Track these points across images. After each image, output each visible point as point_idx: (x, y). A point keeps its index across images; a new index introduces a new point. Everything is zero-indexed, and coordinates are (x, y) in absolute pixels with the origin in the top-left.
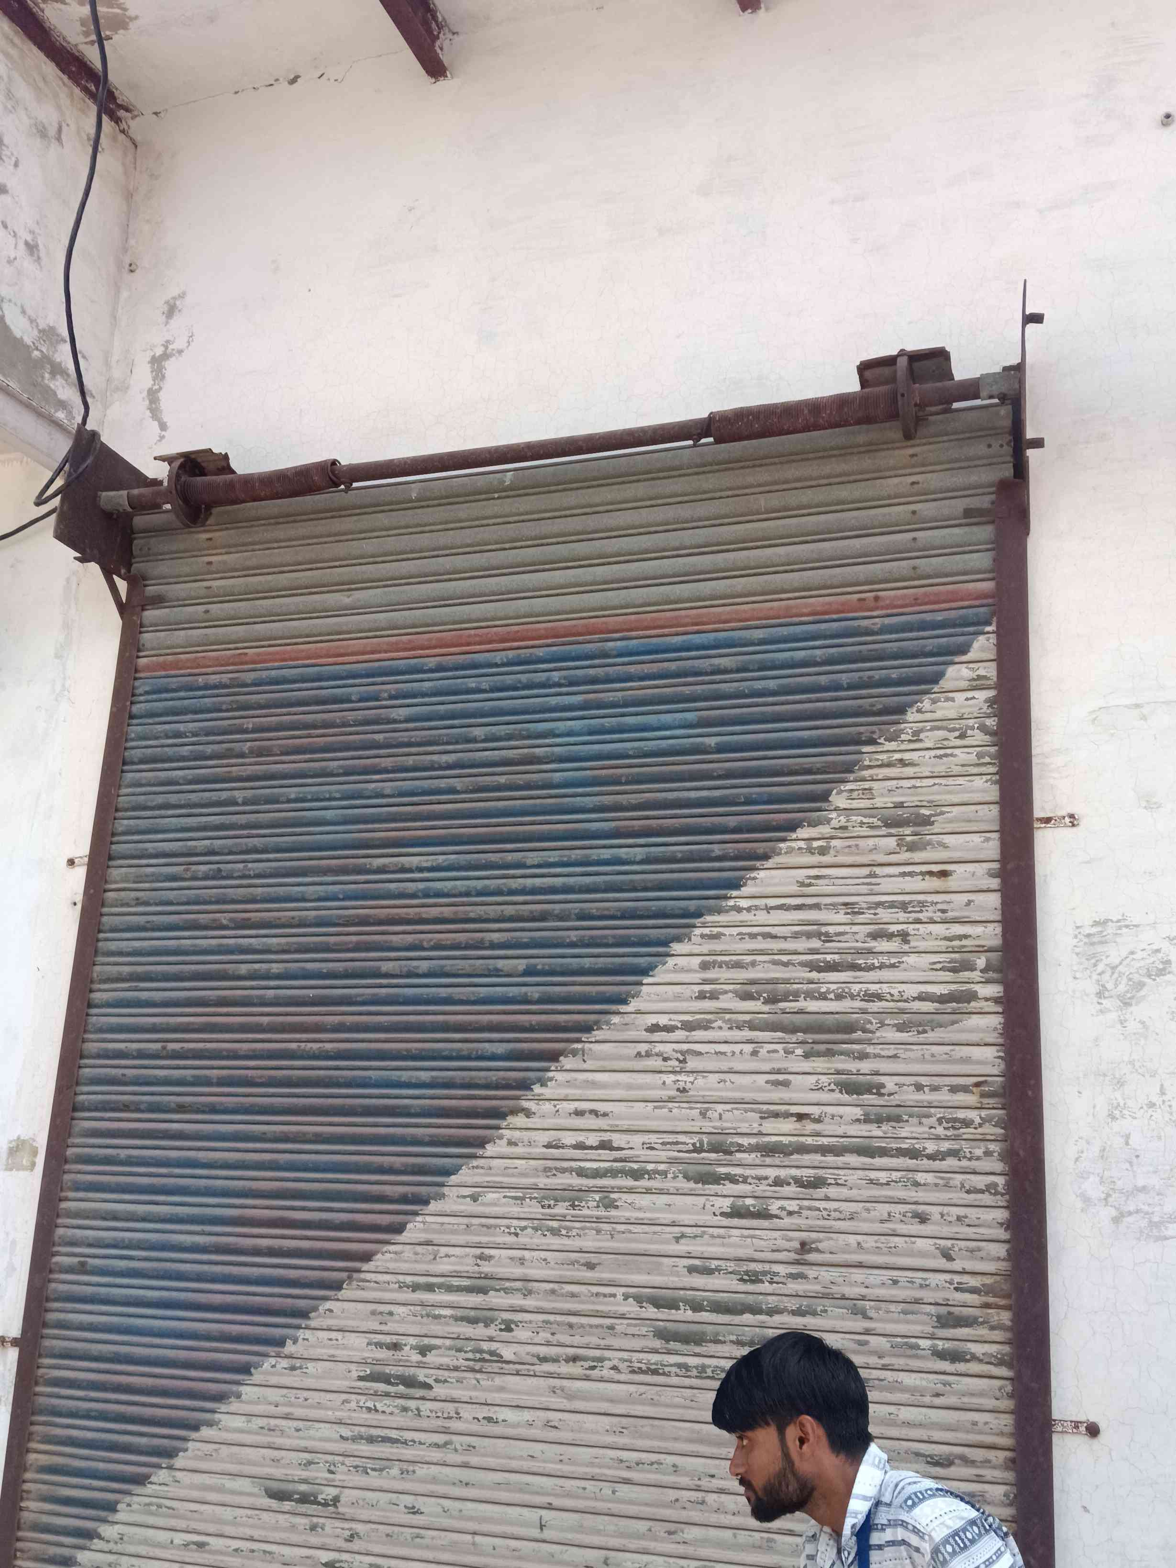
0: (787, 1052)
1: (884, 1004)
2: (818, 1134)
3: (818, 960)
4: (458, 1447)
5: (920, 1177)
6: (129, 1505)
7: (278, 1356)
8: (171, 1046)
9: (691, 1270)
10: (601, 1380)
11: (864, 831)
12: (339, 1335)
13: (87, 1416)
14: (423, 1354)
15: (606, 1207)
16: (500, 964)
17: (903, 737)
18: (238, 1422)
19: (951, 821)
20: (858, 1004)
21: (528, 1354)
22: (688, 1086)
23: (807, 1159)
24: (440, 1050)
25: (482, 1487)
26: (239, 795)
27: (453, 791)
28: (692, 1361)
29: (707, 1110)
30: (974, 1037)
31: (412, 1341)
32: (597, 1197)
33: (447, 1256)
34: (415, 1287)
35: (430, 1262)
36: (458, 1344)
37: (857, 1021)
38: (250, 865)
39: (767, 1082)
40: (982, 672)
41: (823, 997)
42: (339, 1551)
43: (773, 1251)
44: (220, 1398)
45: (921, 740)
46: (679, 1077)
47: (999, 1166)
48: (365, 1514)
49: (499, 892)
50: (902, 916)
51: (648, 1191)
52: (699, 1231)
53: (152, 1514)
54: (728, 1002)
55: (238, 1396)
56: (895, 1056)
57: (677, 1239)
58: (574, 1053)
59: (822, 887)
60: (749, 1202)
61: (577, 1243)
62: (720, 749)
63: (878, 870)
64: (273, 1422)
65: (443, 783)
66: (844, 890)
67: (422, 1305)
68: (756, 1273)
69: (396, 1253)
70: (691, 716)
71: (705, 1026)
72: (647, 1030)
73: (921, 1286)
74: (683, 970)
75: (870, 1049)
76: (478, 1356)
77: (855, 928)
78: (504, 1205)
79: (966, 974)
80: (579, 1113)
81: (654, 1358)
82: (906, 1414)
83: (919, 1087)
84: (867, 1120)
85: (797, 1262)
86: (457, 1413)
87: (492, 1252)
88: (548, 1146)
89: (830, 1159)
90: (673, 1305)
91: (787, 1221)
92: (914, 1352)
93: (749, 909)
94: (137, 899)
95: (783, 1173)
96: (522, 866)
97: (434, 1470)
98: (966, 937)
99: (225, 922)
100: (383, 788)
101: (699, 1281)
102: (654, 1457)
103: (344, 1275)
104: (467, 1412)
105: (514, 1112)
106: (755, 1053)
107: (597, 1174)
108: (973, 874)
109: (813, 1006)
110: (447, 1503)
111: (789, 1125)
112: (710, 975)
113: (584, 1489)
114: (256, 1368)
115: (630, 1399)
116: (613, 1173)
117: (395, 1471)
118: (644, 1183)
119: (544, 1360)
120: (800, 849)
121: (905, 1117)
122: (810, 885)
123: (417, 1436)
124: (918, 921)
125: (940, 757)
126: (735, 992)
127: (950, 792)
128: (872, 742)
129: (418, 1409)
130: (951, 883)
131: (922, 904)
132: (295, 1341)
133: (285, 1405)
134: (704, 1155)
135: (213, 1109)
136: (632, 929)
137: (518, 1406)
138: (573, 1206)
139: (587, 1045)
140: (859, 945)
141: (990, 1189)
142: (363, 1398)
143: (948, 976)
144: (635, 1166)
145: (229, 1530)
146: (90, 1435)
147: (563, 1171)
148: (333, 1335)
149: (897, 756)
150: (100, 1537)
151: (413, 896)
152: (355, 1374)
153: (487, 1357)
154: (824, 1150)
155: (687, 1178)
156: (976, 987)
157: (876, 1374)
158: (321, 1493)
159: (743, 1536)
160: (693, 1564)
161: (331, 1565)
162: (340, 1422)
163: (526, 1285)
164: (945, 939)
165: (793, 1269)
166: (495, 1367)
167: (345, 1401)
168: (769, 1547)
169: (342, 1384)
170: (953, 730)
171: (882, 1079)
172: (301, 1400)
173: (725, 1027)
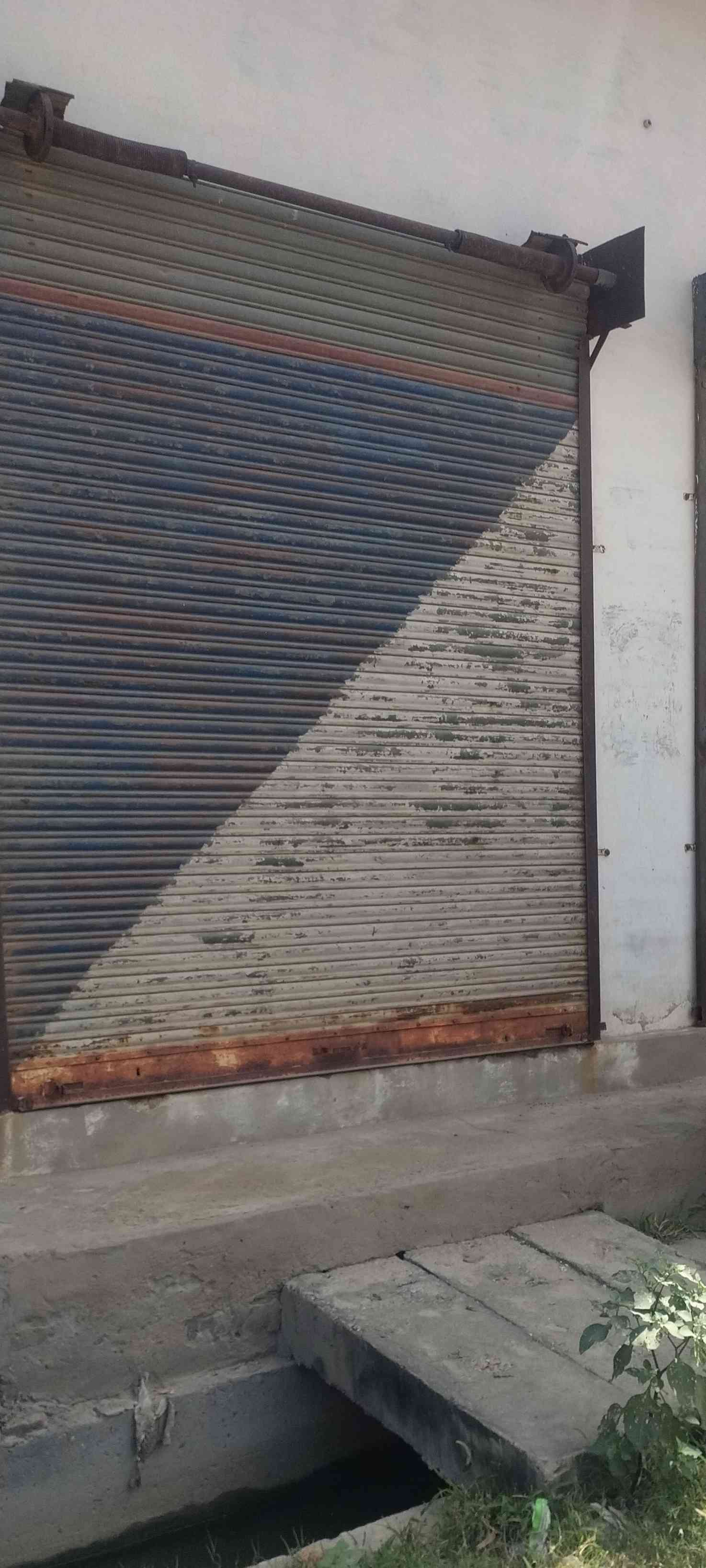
0: (485, 667)
1: (529, 642)
2: (501, 714)
3: (498, 615)
4: (325, 897)
5: (546, 736)
6: (99, 964)
7: (200, 855)
9: (443, 788)
10: (401, 851)
12: (240, 839)
13: (53, 910)
14: (295, 846)
15: (395, 754)
16: (319, 597)
17: (535, 484)
18: (177, 899)
19: (556, 541)
21: (359, 840)
22: (435, 684)
23: (495, 726)
24: (285, 654)
25: (341, 916)
27: (270, 462)
28: (446, 836)
29: (446, 698)
30: (567, 664)
31: (288, 838)
32: (389, 748)
33: (305, 786)
34: (287, 806)
35: (294, 790)
36: (318, 838)
37: (517, 651)
39: (476, 684)
40: (571, 454)
41: (501, 636)
42: (258, 966)
43: (483, 776)
44: (161, 886)
45: (541, 488)
46: (430, 679)
47: (577, 731)
48: (272, 942)
49: (311, 546)
50: (536, 594)
51: (417, 745)
52: (445, 767)
53: (121, 967)
54: (454, 635)
55: (174, 883)
56: (534, 672)
57: (434, 772)
58: (370, 660)
59: (498, 571)
60: (469, 750)
61: (380, 776)
62: (441, 470)
63: (524, 564)
64: (202, 897)
65: (264, 455)
66: (509, 574)
67: (293, 816)
68: (474, 788)
69: (271, 785)
70: (424, 443)
71: (442, 649)
72: (410, 649)
73: (546, 791)
74: (428, 613)
75: (523, 668)
76: (331, 844)
77: (515, 598)
78: (335, 754)
79: (563, 630)
80: (376, 699)
81: (427, 836)
82: (542, 852)
83: (545, 689)
84: (523, 706)
85: (495, 782)
86: (322, 878)
87: (332, 783)
88: (360, 718)
89: (505, 727)
90: (434, 808)
91: (486, 761)
92: (544, 823)
93: (461, 579)
95: (485, 734)
97: (311, 911)
98: (564, 608)
100: (218, 449)
101: (446, 794)
102: (430, 888)
103: (240, 801)
104: (327, 876)
105: (336, 696)
106: (469, 667)
107: (389, 735)
108: (568, 574)
109: (496, 641)
110: (321, 928)
111: (485, 709)
112: (442, 618)
113: (397, 909)
114: (184, 864)
115: (416, 860)
116: (397, 735)
117: (288, 915)
118: (414, 741)
119: (368, 843)
120: (486, 545)
121: (539, 705)
122: (492, 568)
123: (299, 893)
124: (543, 597)
125: (552, 501)
126: (456, 629)
127: (557, 524)
128: (520, 484)
129: (298, 878)
130: (557, 577)
131: (544, 587)
132: (210, 844)
133: (208, 885)
134: (443, 724)
136: (395, 583)
137: (356, 870)
138: (376, 755)
139: (377, 656)
140: (517, 608)
141: (574, 742)
142: (261, 875)
143: (555, 629)
144: (410, 731)
145: (179, 967)
146: (57, 923)
147: (369, 733)
148: (236, 838)
149: (533, 496)
150: (78, 989)
151: (250, 539)
152: (255, 862)
153: (336, 844)
154: (503, 722)
155: (437, 737)
156: (569, 637)
157: (528, 835)
158: (242, 934)
159: (474, 921)
160: (453, 938)
161: (253, 976)
162: (248, 891)
163: (355, 801)
164: (555, 609)
165: (492, 786)
166: (342, 849)
167: (249, 879)
168: (487, 924)
169: (247, 868)
170: (557, 486)
171: (529, 684)
172: (220, 881)
173: (453, 650)
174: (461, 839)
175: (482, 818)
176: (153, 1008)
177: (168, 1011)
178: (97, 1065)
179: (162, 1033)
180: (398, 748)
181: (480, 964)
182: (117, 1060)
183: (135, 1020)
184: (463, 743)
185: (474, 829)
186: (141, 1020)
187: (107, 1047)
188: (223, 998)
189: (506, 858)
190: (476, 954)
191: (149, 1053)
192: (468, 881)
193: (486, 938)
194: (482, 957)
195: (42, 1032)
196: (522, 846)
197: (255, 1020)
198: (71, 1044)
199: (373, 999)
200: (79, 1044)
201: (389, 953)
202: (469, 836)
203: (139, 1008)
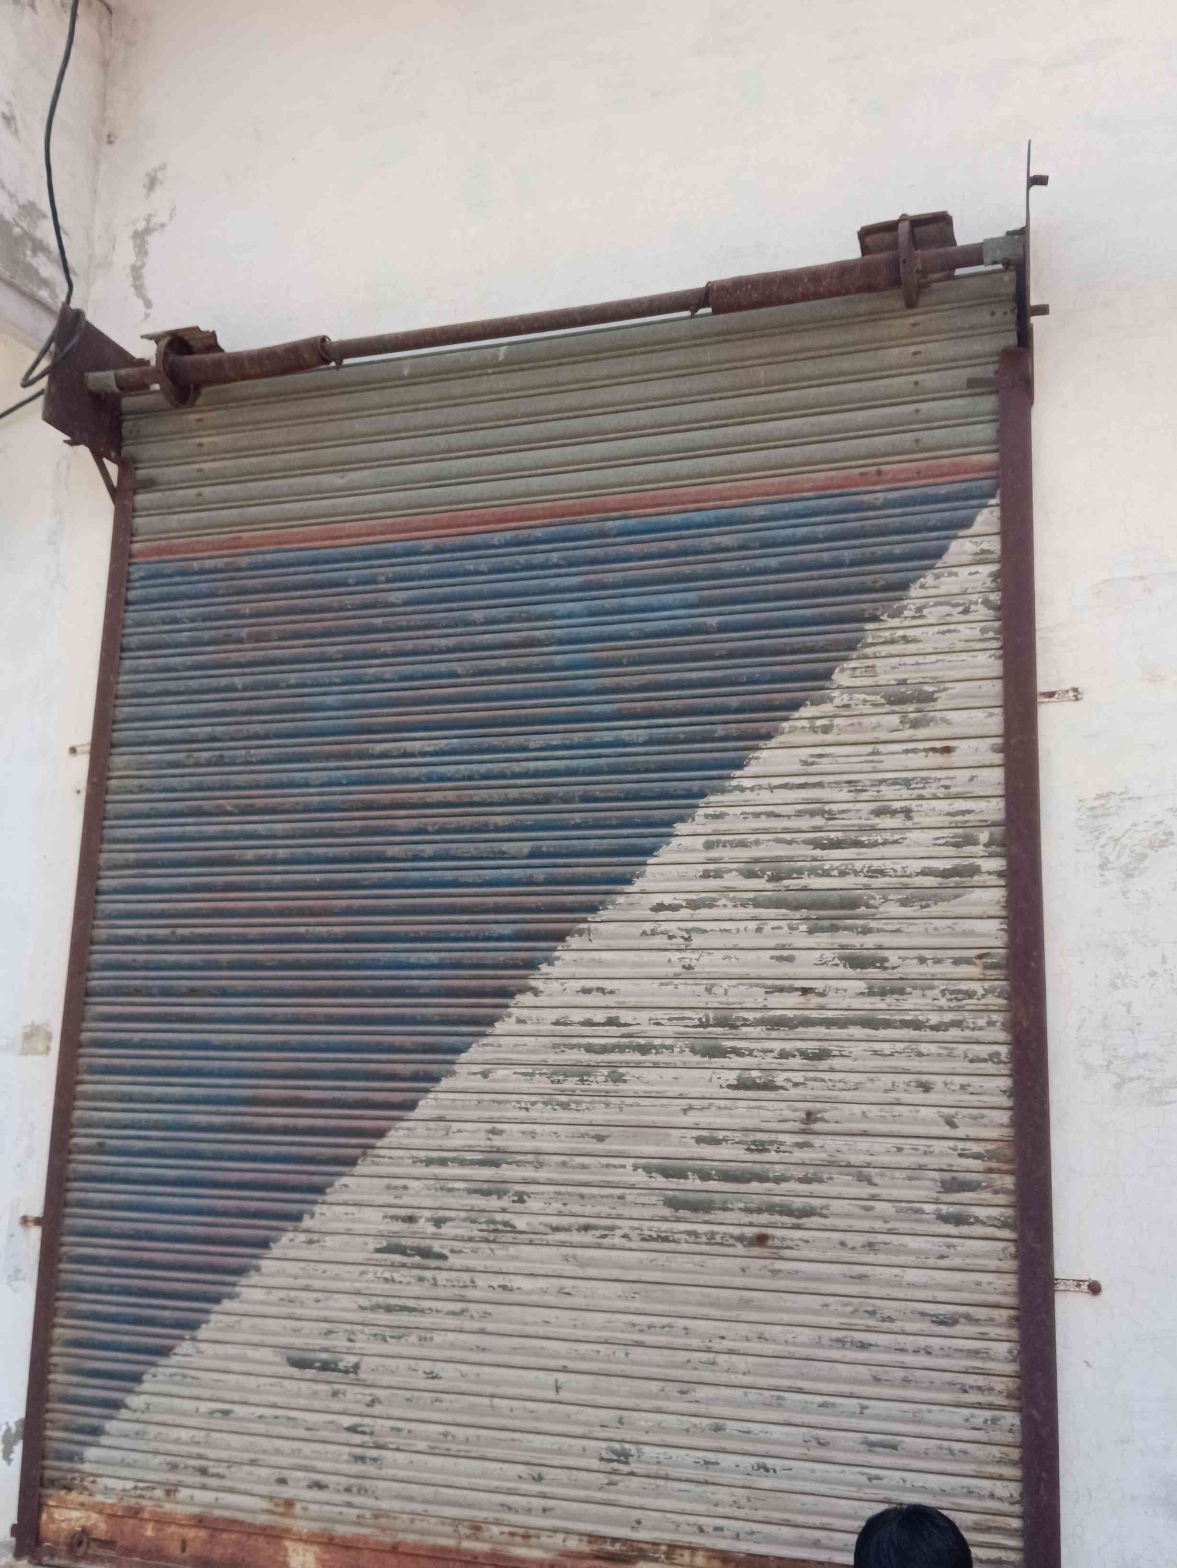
0: (791, 928)
1: (887, 879)
2: (822, 1008)
3: (823, 838)
4: (475, 1314)
5: (924, 1048)
6: (154, 1376)
7: (296, 1230)
8: (180, 931)
9: (699, 1140)
10: (613, 1248)
11: (868, 709)
12: (354, 1209)
13: (111, 1291)
14: (438, 1226)
15: (615, 1081)
16: (505, 846)
17: (906, 613)
18: (259, 1294)
19: (954, 697)
20: (862, 880)
21: (541, 1224)
22: (694, 962)
23: (811, 1031)
24: (448, 932)
25: (499, 1351)
26: (238, 681)
27: (454, 675)
28: (702, 1228)
29: (713, 985)
30: (977, 911)
31: (428, 1214)
32: (605, 1072)
33: (460, 1131)
34: (429, 1162)
35: (441, 1138)
36: (472, 1216)
37: (860, 897)
38: (252, 751)
39: (772, 958)
40: (985, 546)
41: (827, 874)
42: (361, 1415)
43: (780, 1121)
44: (240, 1271)
45: (923, 617)
46: (684, 955)
47: (1002, 1036)
48: (385, 1380)
49: (502, 776)
50: (905, 793)
51: (656, 1065)
52: (706, 1103)
53: (178, 1384)
54: (732, 880)
55: (258, 1269)
56: (898, 931)
57: (685, 1111)
58: (580, 933)
59: (824, 765)
60: (755, 1074)
61: (586, 1117)
62: (723, 628)
63: (881, 748)
64: (293, 1294)
65: (443, 667)
66: (848, 767)
67: (437, 1178)
68: (763, 1143)
69: (409, 1129)
70: (692, 596)
71: (710, 904)
72: (653, 909)
73: (925, 1153)
74: (687, 850)
75: (873, 924)
76: (492, 1227)
77: (858, 806)
78: (512, 1081)
79: (969, 849)
80: (586, 991)
81: (664, 1226)
82: (912, 1275)
83: (922, 960)
84: (871, 993)
85: (803, 1132)
86: (473, 1282)
87: (503, 1127)
88: (557, 1023)
89: (835, 1032)
90: (681, 1174)
91: (793, 1092)
92: (918, 1216)
93: (752, 789)
94: (141, 786)
95: (788, 1046)
96: (525, 749)
97: (451, 1336)
98: (969, 812)
99: (229, 808)
100: (383, 673)
101: (707, 1151)
102: (665, 1321)
103: (358, 1151)
104: (482, 1281)
105: (522, 990)
106: (759, 930)
107: (604, 1050)
108: (977, 750)
109: (817, 883)
110: (464, 1368)
111: (794, 999)
112: (714, 854)
113: (598, 1352)
114: (274, 1242)
115: (640, 1266)
116: (621, 1049)
117: (413, 1339)
118: (652, 1057)
119: (556, 1229)
120: (803, 728)
121: (909, 990)
122: (812, 764)
123: (433, 1304)
124: (921, 798)
125: (943, 633)
126: (738, 870)
127: (954, 668)
128: (875, 619)
129: (434, 1279)
130: (955, 759)
131: (925, 780)
132: (312, 1215)
133: (302, 1277)
134: (710, 1029)
135: (224, 992)
136: (635, 811)
137: (531, 1275)
138: (582, 1081)
139: (593, 925)
140: (863, 822)
141: (994, 1057)
142: (380, 1269)
143: (951, 851)
144: (642, 1041)
145: (252, 1398)
146: (113, 1309)
147: (572, 1047)
148: (350, 1209)
149: (900, 633)
150: (126, 1407)
151: (417, 780)
152: (371, 1247)
153: (500, 1227)
154: (829, 1023)
155: (694, 1051)
156: (979, 862)
157: (881, 1238)
158: (342, 1360)
159: (753, 1395)
160: (705, 1422)
161: (353, 1429)
162: (358, 1293)
163: (538, 1158)
164: (949, 814)
165: (799, 1139)
166: (509, 1237)
167: (363, 1273)
168: (779, 1404)
169: (361, 1257)
170: (957, 605)
171: (886, 953)
172: (319, 1272)
173: (730, 904)
174: (732, 1236)
175: (777, 1199)
176: (212, 1453)
177: (230, 1463)
178: (136, 1522)
179: (221, 1495)
180: (621, 1070)
181: (767, 1482)
182: (162, 1521)
183: (186, 1467)
184: (748, 1061)
185: (765, 1218)
186: (193, 1467)
187: (151, 1498)
188: (307, 1457)
189: (828, 1279)
190: (754, 1460)
191: (200, 1521)
192: (745, 1315)
193: (777, 1432)
194: (767, 1470)
195: (82, 1460)
196: (870, 1258)
197: (349, 1505)
198: (111, 1483)
199: (545, 1510)
200: (118, 1485)
201: (580, 1430)
202: (749, 1232)
203: (195, 1450)
